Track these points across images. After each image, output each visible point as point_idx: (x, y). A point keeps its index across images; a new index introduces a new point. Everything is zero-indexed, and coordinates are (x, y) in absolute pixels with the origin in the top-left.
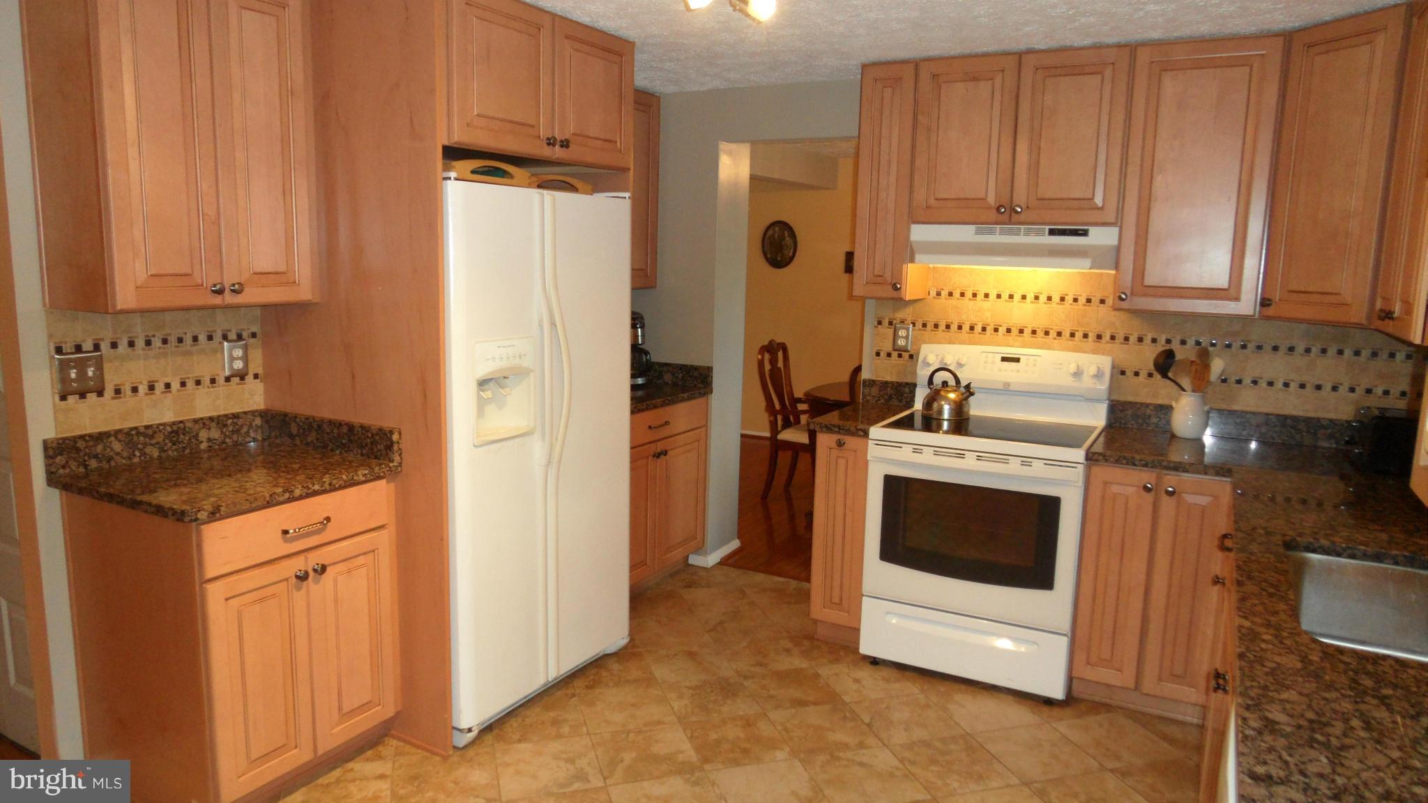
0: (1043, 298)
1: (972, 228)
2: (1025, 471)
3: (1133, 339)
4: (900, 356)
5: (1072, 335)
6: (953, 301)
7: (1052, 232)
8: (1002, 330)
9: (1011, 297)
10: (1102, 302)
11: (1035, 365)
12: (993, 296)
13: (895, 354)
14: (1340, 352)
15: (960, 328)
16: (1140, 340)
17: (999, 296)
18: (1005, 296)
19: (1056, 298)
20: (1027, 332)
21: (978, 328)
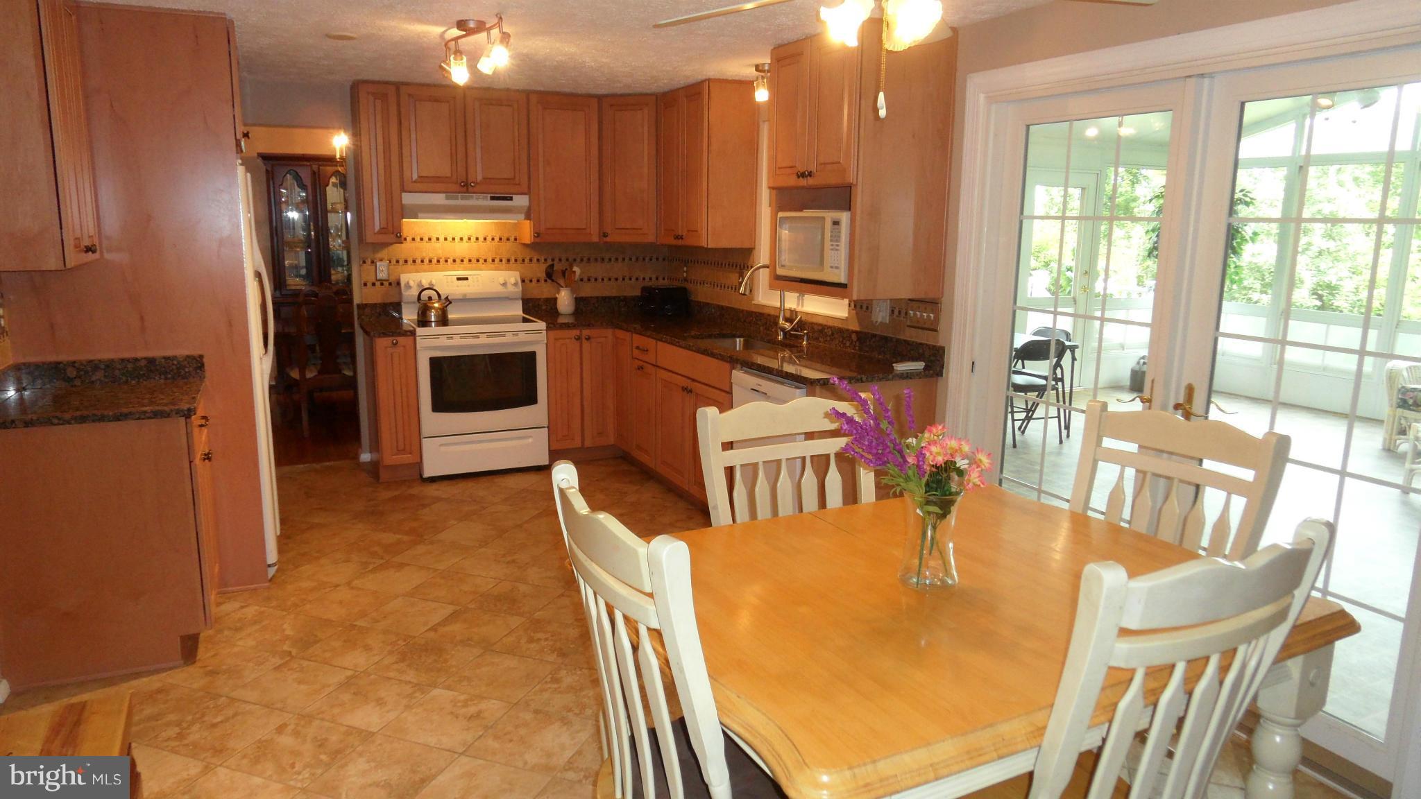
0: (473, 239)
1: (443, 196)
2: (516, 339)
3: (527, 260)
4: (382, 284)
5: (493, 261)
6: (414, 245)
7: (493, 198)
8: (450, 261)
9: (454, 239)
10: (508, 239)
11: (478, 281)
12: (442, 239)
13: (378, 284)
14: (624, 259)
15: (422, 261)
16: (531, 260)
17: (446, 239)
18: (450, 239)
19: (481, 239)
20: (466, 261)
21: (434, 261)
